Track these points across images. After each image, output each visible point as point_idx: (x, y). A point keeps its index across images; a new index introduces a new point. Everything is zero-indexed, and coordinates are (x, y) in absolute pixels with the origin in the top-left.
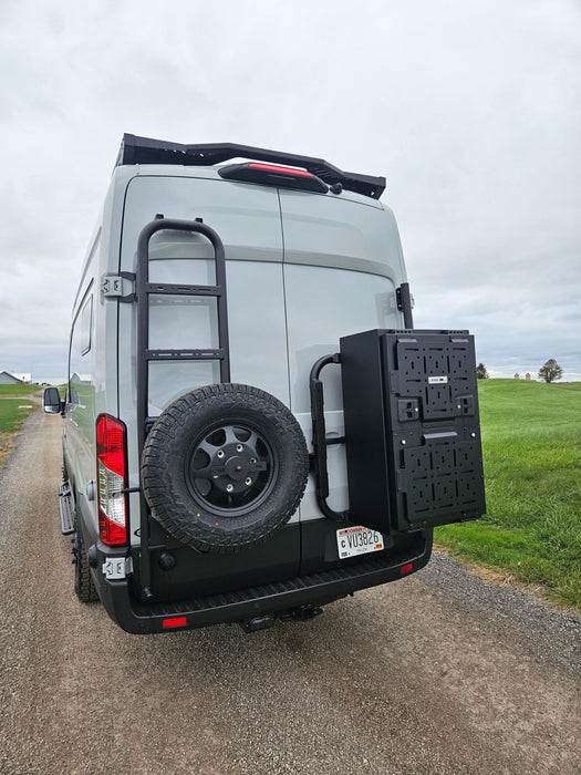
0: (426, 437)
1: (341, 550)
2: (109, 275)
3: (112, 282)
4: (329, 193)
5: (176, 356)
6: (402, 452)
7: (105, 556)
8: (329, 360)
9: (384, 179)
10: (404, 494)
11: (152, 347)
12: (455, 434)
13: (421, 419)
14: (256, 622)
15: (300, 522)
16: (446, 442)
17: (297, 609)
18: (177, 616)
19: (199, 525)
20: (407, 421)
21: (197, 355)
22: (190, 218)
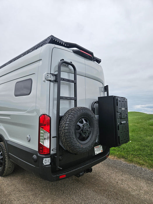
0: (122, 122)
1: (95, 152)
2: (47, 74)
3: (49, 76)
4: (93, 61)
6: (118, 126)
7: (43, 158)
8: (96, 102)
10: (119, 137)
11: (61, 95)
12: (125, 122)
13: (121, 118)
14: (81, 174)
16: (124, 124)
18: (64, 174)
19: (78, 146)
20: (119, 118)
22: (69, 61)
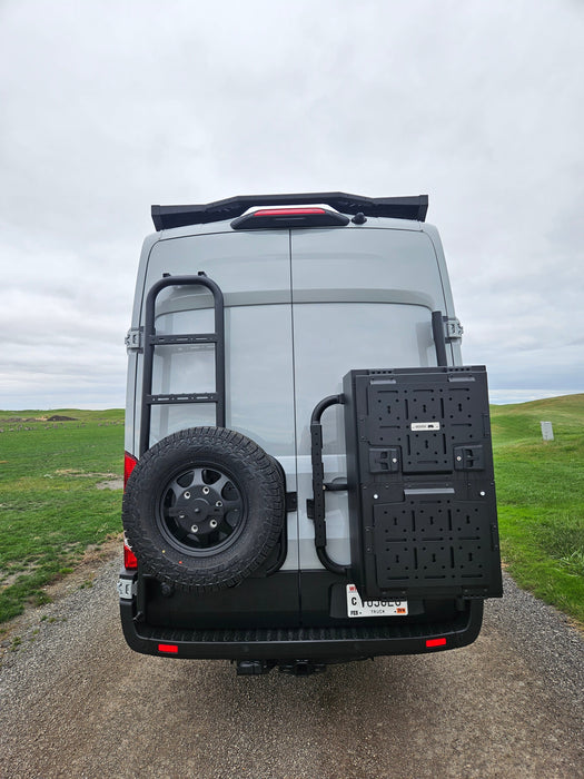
0: (408, 492)
1: (350, 608)
3: (132, 337)
4: (351, 224)
5: (173, 400)
6: (373, 508)
8: (334, 401)
9: (427, 196)
11: (153, 392)
12: (451, 491)
13: (401, 471)
14: (245, 665)
15: (299, 570)
16: (437, 499)
17: (292, 661)
18: (170, 643)
19: (163, 561)
20: (382, 473)
21: (192, 399)
22: (194, 273)
